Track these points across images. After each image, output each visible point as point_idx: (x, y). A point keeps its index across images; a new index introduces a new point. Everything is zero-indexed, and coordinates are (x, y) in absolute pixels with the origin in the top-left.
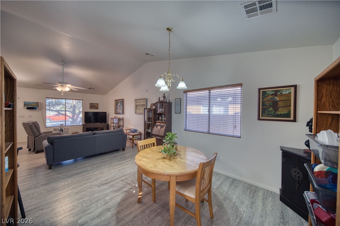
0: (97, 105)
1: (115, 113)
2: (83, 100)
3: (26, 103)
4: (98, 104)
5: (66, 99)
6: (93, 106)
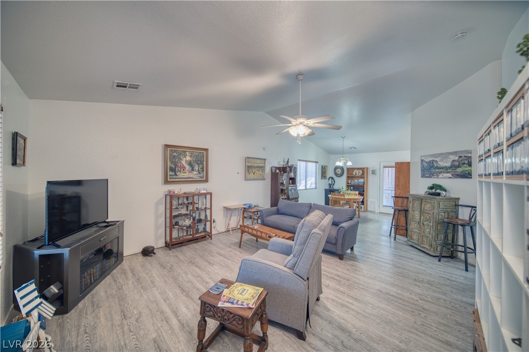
1: (166, 182)
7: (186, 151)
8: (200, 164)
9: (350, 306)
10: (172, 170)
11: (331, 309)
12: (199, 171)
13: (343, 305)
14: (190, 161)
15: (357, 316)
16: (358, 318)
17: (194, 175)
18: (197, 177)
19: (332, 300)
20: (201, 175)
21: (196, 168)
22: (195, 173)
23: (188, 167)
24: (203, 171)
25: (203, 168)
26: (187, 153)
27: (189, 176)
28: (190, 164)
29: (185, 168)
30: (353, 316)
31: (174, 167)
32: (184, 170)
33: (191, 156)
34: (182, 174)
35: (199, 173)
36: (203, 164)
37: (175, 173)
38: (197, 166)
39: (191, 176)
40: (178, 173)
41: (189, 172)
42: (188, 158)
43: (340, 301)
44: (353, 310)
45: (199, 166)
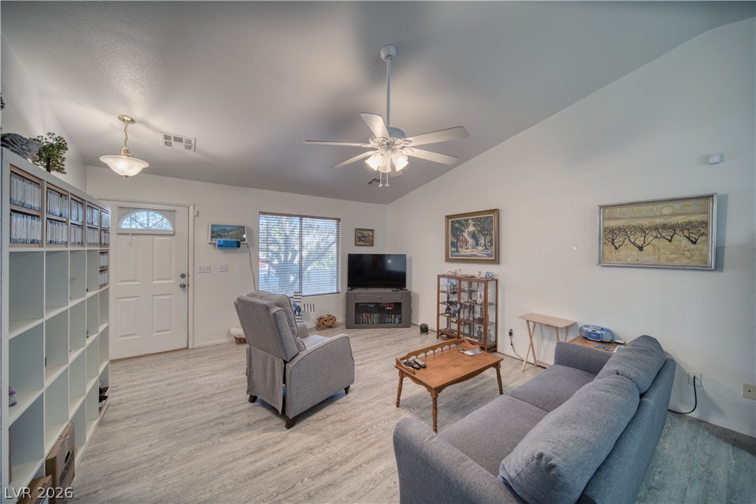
0: (371, 234)
1: (448, 260)
2: (338, 220)
3: (215, 230)
4: (372, 231)
5: (301, 217)
6: (364, 237)
7: (468, 219)
8: (487, 235)
9: (252, 458)
10: (453, 244)
11: (265, 434)
12: (485, 245)
13: (260, 449)
14: (474, 231)
15: (231, 455)
16: (229, 454)
17: (479, 252)
18: (483, 255)
19: (277, 443)
20: (489, 252)
21: (482, 241)
22: (480, 248)
23: (470, 241)
24: (492, 245)
25: (491, 241)
26: (470, 221)
27: (473, 253)
28: (474, 236)
29: (468, 242)
30: (236, 451)
31: (455, 241)
32: (466, 245)
33: (474, 225)
34: (464, 250)
35: (486, 249)
36: (491, 235)
37: (457, 249)
38: (483, 238)
39: (475, 253)
40: (460, 249)
41: (473, 248)
42: (471, 228)
43: (270, 450)
44: (244, 457)
45: (485, 238)
